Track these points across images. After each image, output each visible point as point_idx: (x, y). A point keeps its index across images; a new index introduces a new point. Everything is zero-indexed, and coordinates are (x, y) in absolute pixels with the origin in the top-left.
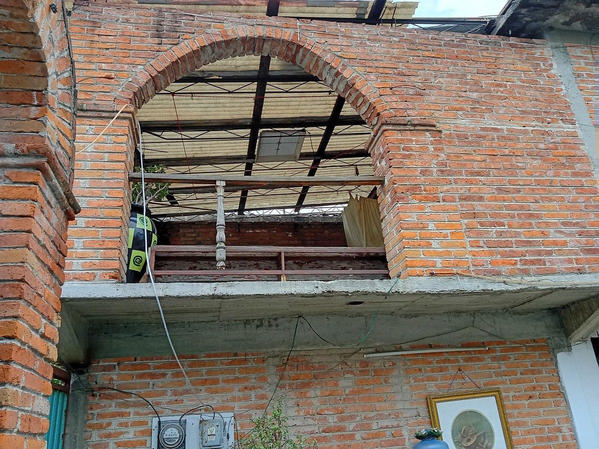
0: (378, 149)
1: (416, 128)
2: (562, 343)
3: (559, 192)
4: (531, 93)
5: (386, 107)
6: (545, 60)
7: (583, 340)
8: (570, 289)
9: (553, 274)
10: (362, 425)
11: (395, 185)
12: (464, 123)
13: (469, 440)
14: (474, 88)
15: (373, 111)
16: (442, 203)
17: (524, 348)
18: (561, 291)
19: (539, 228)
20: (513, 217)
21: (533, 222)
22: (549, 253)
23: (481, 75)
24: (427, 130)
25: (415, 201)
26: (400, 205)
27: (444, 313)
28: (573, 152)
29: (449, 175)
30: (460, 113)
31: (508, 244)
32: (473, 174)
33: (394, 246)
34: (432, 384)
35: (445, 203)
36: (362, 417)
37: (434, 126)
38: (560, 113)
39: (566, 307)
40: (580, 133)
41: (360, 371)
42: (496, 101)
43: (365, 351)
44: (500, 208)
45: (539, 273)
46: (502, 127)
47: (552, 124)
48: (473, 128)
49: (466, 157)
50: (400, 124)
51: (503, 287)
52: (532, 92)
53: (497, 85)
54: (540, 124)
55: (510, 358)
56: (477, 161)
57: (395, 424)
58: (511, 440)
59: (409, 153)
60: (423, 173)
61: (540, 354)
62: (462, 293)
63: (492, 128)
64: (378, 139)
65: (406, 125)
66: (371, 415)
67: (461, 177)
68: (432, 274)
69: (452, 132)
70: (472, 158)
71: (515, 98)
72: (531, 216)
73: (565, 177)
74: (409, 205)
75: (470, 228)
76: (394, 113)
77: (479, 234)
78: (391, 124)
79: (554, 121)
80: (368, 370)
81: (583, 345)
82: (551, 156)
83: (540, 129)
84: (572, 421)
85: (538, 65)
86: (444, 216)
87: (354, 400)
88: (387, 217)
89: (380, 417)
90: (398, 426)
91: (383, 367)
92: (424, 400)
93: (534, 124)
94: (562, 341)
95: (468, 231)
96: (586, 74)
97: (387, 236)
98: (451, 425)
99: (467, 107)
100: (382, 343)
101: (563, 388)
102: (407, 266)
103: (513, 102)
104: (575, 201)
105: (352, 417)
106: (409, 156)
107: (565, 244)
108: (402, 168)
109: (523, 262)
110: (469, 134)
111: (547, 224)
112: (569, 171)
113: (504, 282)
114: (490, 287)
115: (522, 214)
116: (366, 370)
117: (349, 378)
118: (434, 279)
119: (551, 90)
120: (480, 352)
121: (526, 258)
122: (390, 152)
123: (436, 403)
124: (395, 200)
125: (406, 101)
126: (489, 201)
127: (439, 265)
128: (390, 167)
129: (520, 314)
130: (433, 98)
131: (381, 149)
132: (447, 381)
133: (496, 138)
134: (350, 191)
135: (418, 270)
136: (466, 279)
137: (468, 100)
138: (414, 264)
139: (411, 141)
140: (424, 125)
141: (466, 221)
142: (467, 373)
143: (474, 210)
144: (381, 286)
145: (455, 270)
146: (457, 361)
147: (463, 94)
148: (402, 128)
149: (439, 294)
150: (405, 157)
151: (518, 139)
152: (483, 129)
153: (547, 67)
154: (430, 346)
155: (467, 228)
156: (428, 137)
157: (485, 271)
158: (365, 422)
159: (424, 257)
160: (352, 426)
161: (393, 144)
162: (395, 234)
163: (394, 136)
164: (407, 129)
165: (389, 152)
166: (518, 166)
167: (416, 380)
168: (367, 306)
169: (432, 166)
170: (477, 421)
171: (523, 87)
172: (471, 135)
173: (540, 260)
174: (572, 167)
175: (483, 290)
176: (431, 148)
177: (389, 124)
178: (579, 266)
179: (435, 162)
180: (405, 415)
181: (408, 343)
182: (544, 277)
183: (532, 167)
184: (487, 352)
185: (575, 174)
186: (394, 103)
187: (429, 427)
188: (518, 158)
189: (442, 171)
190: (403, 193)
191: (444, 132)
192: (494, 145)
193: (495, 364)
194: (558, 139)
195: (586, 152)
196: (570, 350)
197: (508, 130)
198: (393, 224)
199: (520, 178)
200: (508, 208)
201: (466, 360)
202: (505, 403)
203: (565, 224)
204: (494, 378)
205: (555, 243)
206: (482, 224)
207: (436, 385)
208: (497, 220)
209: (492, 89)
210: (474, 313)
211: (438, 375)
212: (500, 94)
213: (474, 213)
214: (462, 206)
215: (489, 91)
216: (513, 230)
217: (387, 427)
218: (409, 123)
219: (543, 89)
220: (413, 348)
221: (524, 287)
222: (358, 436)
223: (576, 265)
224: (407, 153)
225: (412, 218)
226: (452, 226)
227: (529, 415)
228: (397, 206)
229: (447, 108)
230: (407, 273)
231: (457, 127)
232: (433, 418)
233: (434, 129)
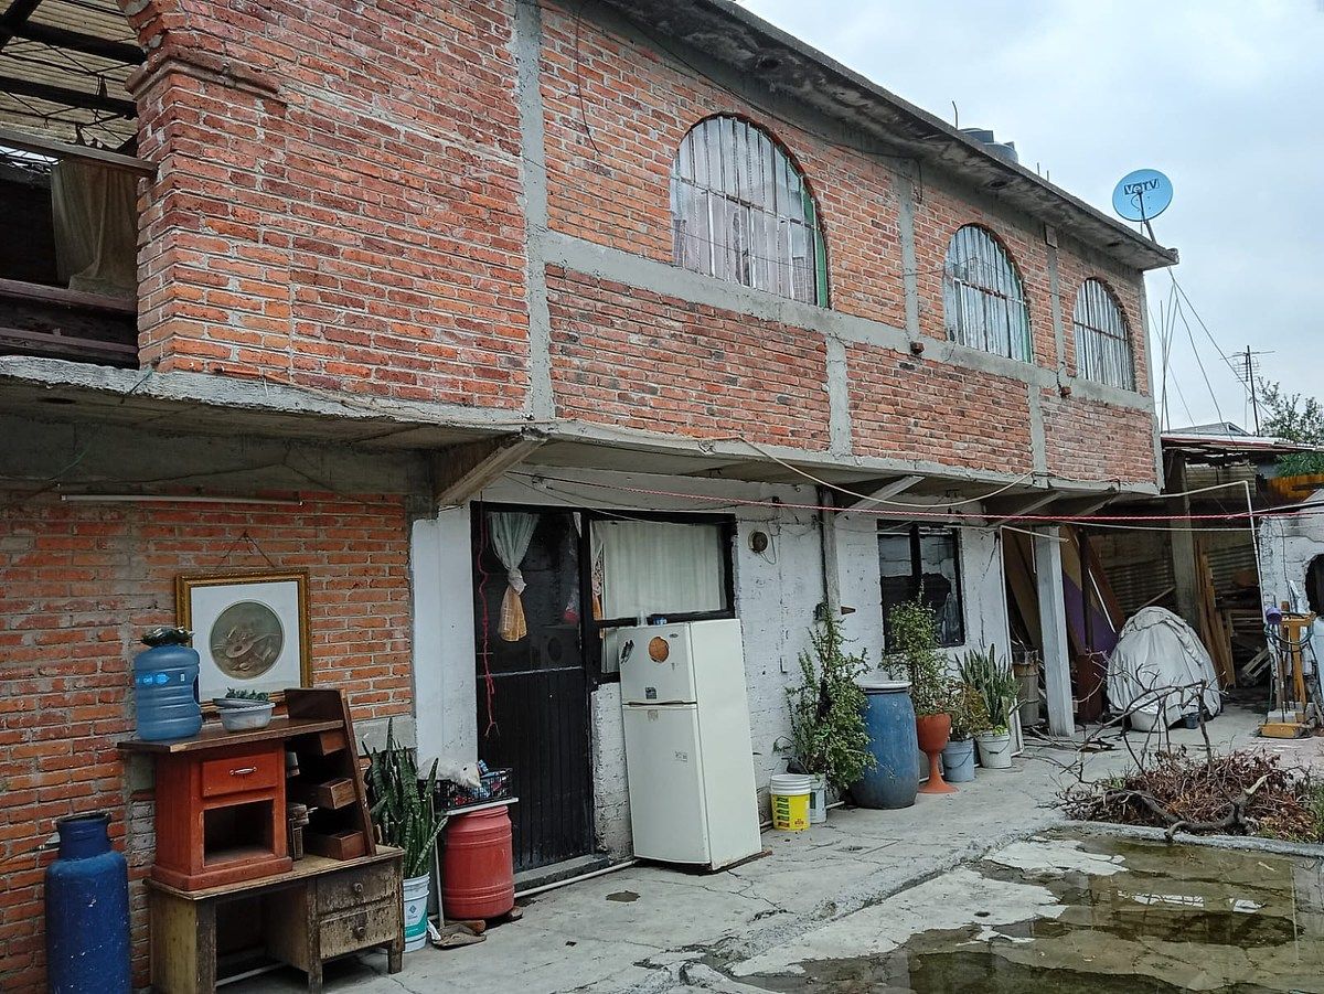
0: (154, 102)
1: (239, 86)
2: (425, 505)
3: (464, 268)
4: (462, 76)
5: (184, 21)
6: (500, 20)
7: (458, 503)
8: (444, 426)
9: (424, 400)
10: (37, 620)
11: (177, 191)
12: (333, 100)
13: (239, 649)
14: (366, 35)
15: (154, 19)
16: (261, 245)
17: (364, 507)
18: (432, 427)
19: (418, 322)
20: (381, 295)
21: (412, 310)
22: (426, 366)
23: (383, 13)
24: (260, 96)
25: (209, 230)
26: (179, 232)
27: (236, 436)
28: (502, 204)
29: (284, 194)
30: (329, 77)
31: (362, 340)
32: (327, 202)
33: (155, 306)
34: (190, 555)
35: (267, 246)
36: (42, 605)
37: (275, 91)
38: (500, 127)
39: (443, 449)
40: (522, 174)
41: (48, 524)
42: (398, 73)
43: (66, 488)
44: (362, 275)
45: (400, 397)
46: (398, 127)
47: (482, 145)
48: (347, 115)
49: (321, 168)
50: (207, 69)
51: (339, 410)
52: (465, 74)
53: (409, 43)
54: (463, 139)
55: (337, 522)
56: (341, 180)
57: (107, 619)
58: (309, 649)
59: (214, 131)
60: (237, 178)
61: (387, 519)
62: (267, 411)
63: (380, 125)
64: (157, 81)
65: (219, 73)
66: (62, 602)
67: (306, 204)
68: (218, 372)
69: (307, 112)
70: (333, 171)
71: (433, 77)
72: (411, 299)
73: (480, 244)
74: (198, 236)
75: (302, 301)
76: (198, 39)
77: (318, 315)
78: (188, 63)
79: (487, 140)
80: (68, 524)
81: (457, 512)
82: (467, 203)
83: (461, 148)
84: (412, 622)
85: (487, 25)
86: (261, 270)
87: (28, 575)
88: (150, 246)
89: (81, 607)
90: (112, 623)
91: (98, 520)
92: (167, 582)
93: (453, 135)
94: (427, 501)
95: (299, 305)
96: (558, 68)
97: (145, 283)
98: (212, 623)
99: (345, 70)
100: (104, 478)
101: (411, 573)
102: (174, 351)
103: (428, 85)
104: (485, 288)
105: (19, 606)
106: (214, 139)
107: (453, 355)
108: (196, 158)
109: (381, 374)
110: (337, 124)
111: (433, 317)
112: (489, 235)
113: (343, 402)
114: (316, 407)
115: (398, 293)
116: (61, 524)
117: (20, 536)
118: (219, 380)
119: (497, 81)
120: (288, 508)
121: (387, 368)
122: (178, 121)
123: (190, 586)
124: (172, 219)
125: (227, 22)
126: (346, 259)
127: (234, 358)
128: (173, 151)
129: (370, 452)
130: (283, 32)
131: (160, 106)
132: (218, 553)
133: (383, 145)
134: (79, 125)
135: (193, 361)
136: (278, 389)
137: (347, 55)
138: (189, 348)
139: (223, 108)
140: (255, 84)
141: (298, 286)
142: (257, 540)
143: (317, 270)
144: (117, 380)
145: (261, 370)
146: (243, 520)
147: (342, 42)
148: (209, 76)
149: (225, 408)
150: (206, 137)
151: (421, 158)
152: (364, 122)
153: (501, 34)
154: (198, 491)
155: (298, 300)
156: (258, 110)
157: (314, 379)
158: (47, 614)
159: (209, 338)
160: (17, 621)
161: (186, 104)
162: (161, 285)
163: (191, 89)
164: (219, 81)
165: (174, 119)
166: (409, 206)
167: (159, 546)
168: (80, 407)
169: (257, 169)
170: (259, 618)
171: (451, 60)
172: (340, 128)
173: (409, 375)
174: (495, 230)
175: (304, 410)
176: (261, 133)
177: (182, 61)
178: (466, 393)
179: (263, 162)
180: (128, 605)
181: (156, 483)
182: (408, 404)
183: (432, 215)
184: (299, 509)
185: (497, 243)
186: (201, 19)
187: (170, 627)
188: (414, 191)
189: (273, 185)
190: (190, 209)
191: (292, 108)
192: (377, 157)
193: (310, 530)
194: (486, 175)
195: (522, 209)
196: (435, 517)
197: (407, 135)
198: (161, 263)
199: (409, 229)
200: (376, 277)
201: (261, 520)
202: (313, 593)
203: (460, 323)
204: (303, 551)
205: (439, 352)
206: (325, 298)
207: (196, 558)
208: (352, 295)
209: (398, 48)
210: (289, 442)
211: (204, 541)
212: (407, 61)
213: (316, 275)
214: (297, 258)
215: (391, 50)
216: (377, 317)
217: (90, 624)
218: (226, 71)
219: (484, 75)
220: (164, 492)
221: (372, 414)
222: (27, 638)
223: (461, 392)
224: (212, 131)
225: (200, 262)
226: (271, 290)
227: (347, 611)
228: (174, 232)
229: (305, 61)
230: (171, 362)
231: (317, 104)
232: (181, 611)
233: (273, 96)
